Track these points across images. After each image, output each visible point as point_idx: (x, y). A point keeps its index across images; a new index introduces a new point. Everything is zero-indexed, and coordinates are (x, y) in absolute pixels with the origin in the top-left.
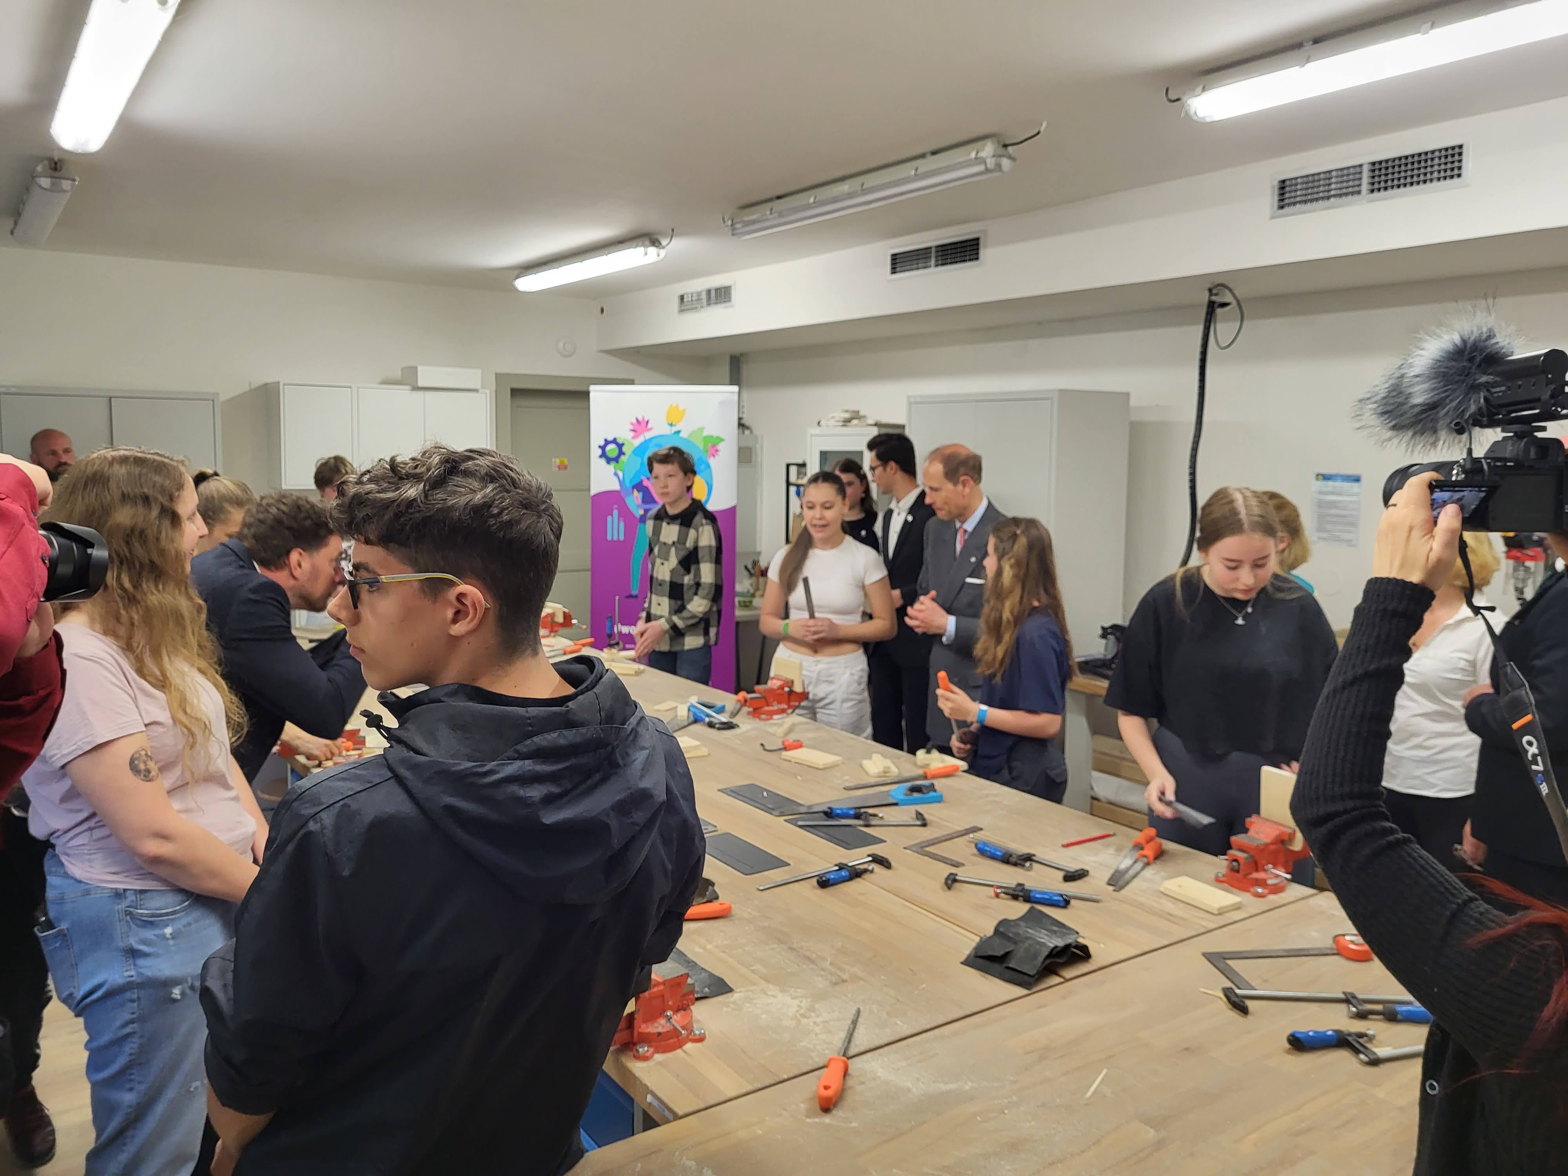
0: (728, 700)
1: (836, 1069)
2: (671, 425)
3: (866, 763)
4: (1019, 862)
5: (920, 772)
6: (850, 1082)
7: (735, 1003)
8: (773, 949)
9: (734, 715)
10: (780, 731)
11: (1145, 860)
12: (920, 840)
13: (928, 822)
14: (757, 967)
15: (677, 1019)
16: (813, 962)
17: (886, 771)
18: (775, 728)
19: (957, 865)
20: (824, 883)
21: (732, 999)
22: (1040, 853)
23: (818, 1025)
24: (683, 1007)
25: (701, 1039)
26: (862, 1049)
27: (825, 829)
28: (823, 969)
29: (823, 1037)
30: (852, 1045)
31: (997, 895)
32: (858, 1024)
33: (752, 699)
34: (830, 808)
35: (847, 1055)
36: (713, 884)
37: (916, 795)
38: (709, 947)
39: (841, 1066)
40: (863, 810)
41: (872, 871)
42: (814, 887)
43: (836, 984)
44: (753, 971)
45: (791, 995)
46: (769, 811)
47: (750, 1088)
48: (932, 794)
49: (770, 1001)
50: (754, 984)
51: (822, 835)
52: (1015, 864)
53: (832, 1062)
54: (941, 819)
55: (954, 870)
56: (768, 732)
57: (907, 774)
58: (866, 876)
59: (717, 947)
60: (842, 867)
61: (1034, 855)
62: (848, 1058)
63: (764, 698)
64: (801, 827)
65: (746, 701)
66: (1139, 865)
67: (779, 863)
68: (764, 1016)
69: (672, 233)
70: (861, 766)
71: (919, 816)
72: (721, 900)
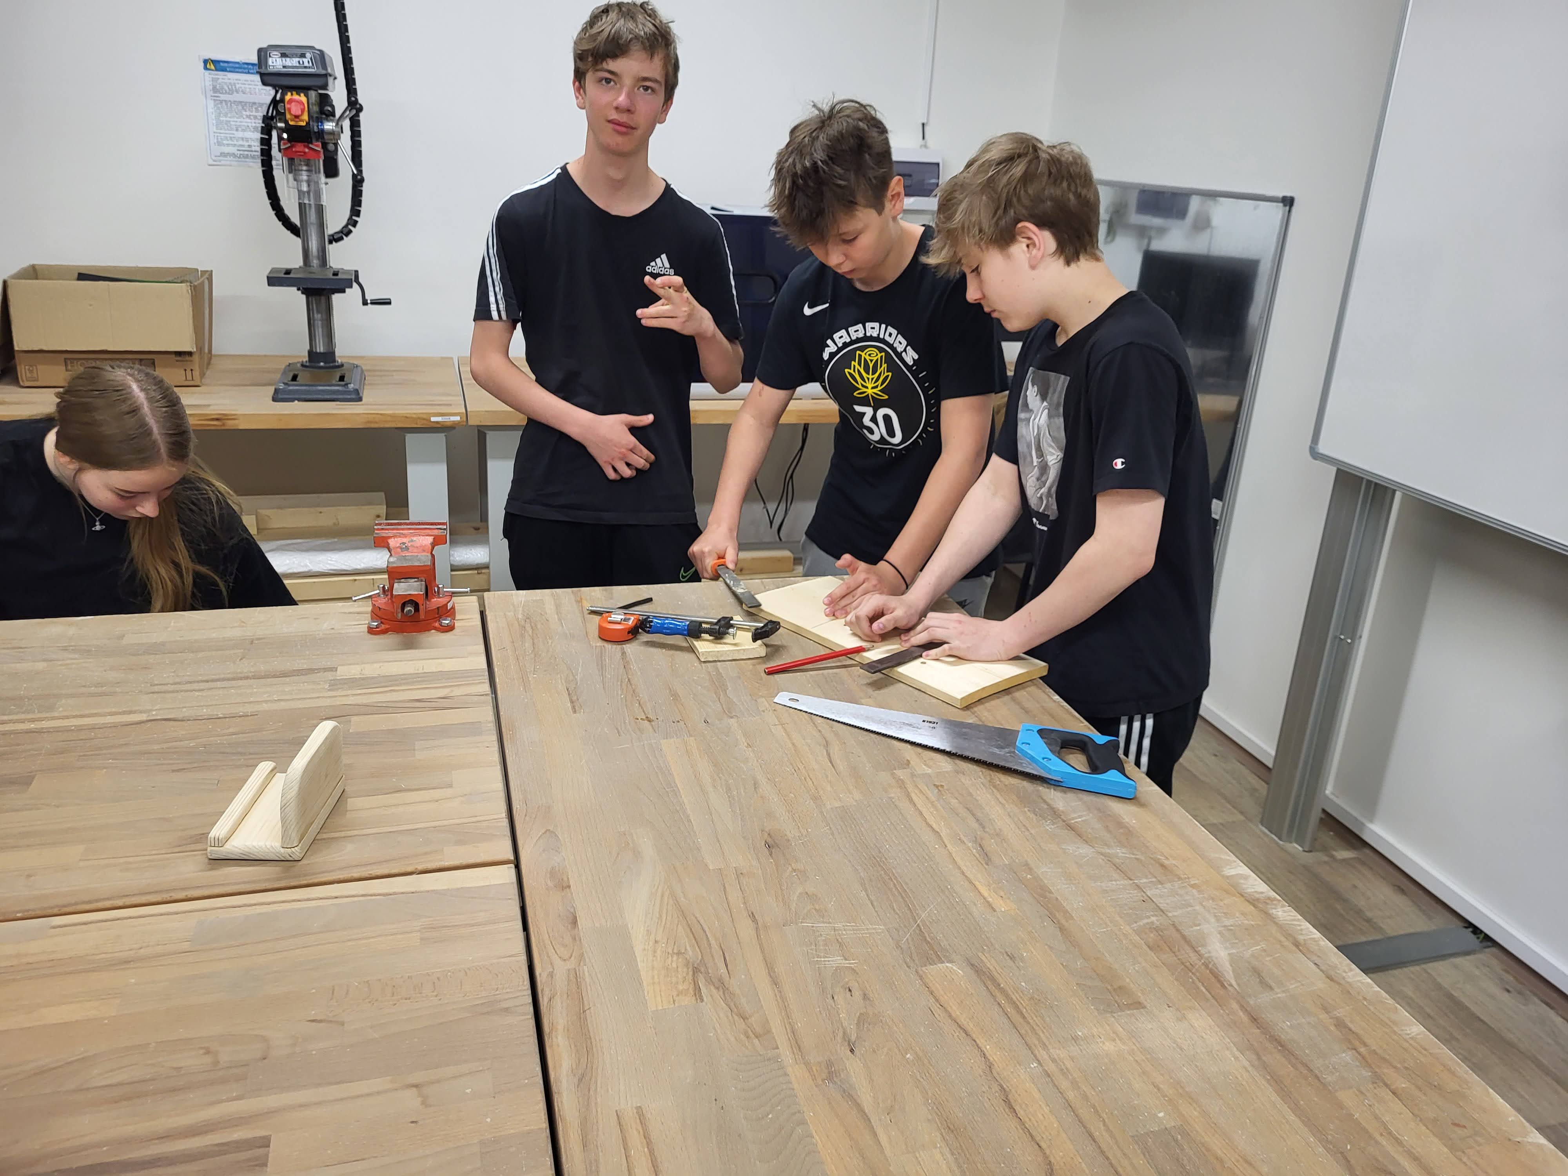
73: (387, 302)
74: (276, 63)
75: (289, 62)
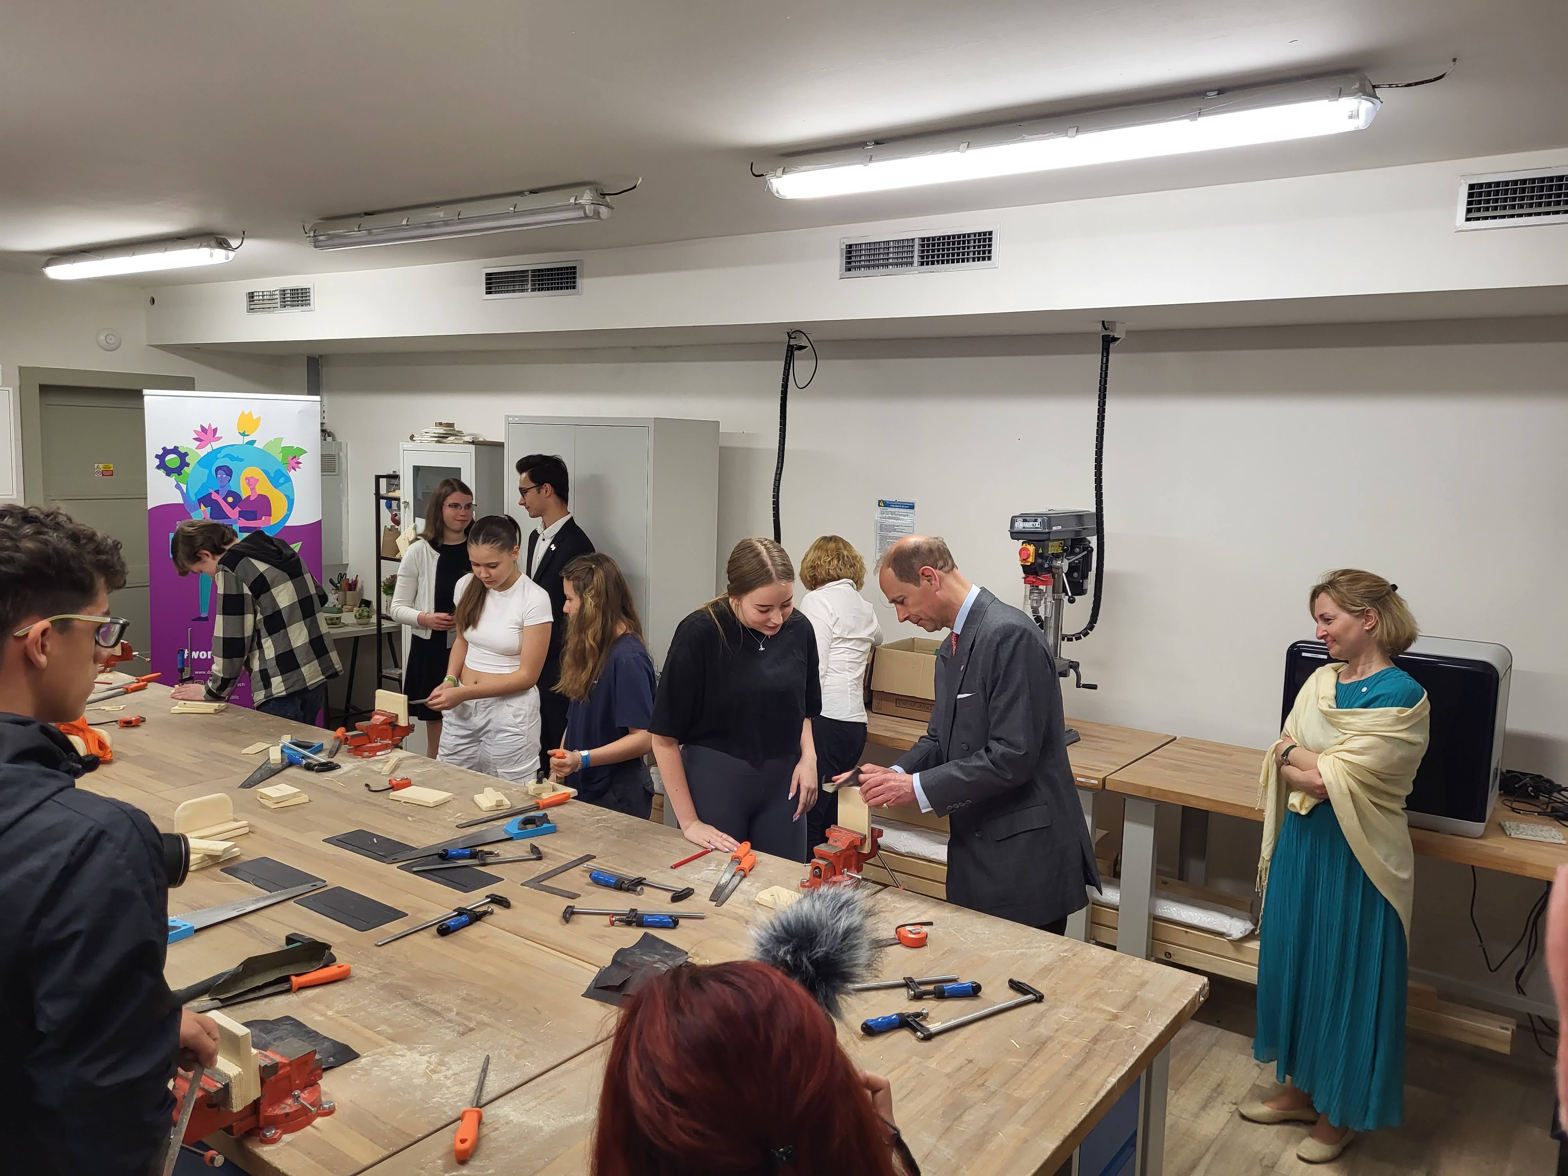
0: (325, 737)
1: (471, 1120)
2: (243, 434)
3: (478, 798)
4: (630, 887)
5: (532, 803)
6: (485, 1130)
7: (362, 1068)
8: (397, 1006)
9: (333, 753)
10: (386, 768)
11: (742, 873)
12: (536, 875)
13: (543, 854)
14: (383, 1027)
15: (305, 1097)
16: (438, 1014)
17: (499, 805)
18: (380, 766)
19: (574, 896)
20: (444, 931)
21: (359, 1065)
22: (651, 876)
23: (449, 1079)
24: (311, 1083)
25: (330, 1112)
26: (494, 1095)
27: (441, 873)
28: (450, 1021)
29: (455, 1089)
30: (484, 1092)
31: (612, 924)
32: (488, 1071)
33: (353, 736)
34: (444, 850)
35: (479, 1104)
36: (328, 947)
37: (530, 827)
38: (330, 1013)
39: (476, 1115)
40: (479, 849)
41: (491, 913)
42: (435, 936)
43: (463, 1034)
44: (379, 1033)
45: (419, 1052)
46: (381, 858)
47: (386, 1153)
48: (545, 825)
49: (399, 1062)
50: (382, 1046)
51: (439, 879)
52: (628, 890)
53: (467, 1114)
54: (556, 850)
55: (570, 902)
56: (374, 771)
57: (520, 806)
58: (487, 918)
59: (337, 1012)
60: (461, 912)
61: (645, 879)
62: (481, 1107)
63: (367, 735)
64: (415, 873)
65: (346, 739)
66: (738, 878)
67: (394, 914)
68: (394, 1078)
69: (243, 236)
70: (473, 800)
71: (534, 849)
72: (339, 961)
73: (1094, 687)
74: (1020, 525)
75: (1027, 525)
